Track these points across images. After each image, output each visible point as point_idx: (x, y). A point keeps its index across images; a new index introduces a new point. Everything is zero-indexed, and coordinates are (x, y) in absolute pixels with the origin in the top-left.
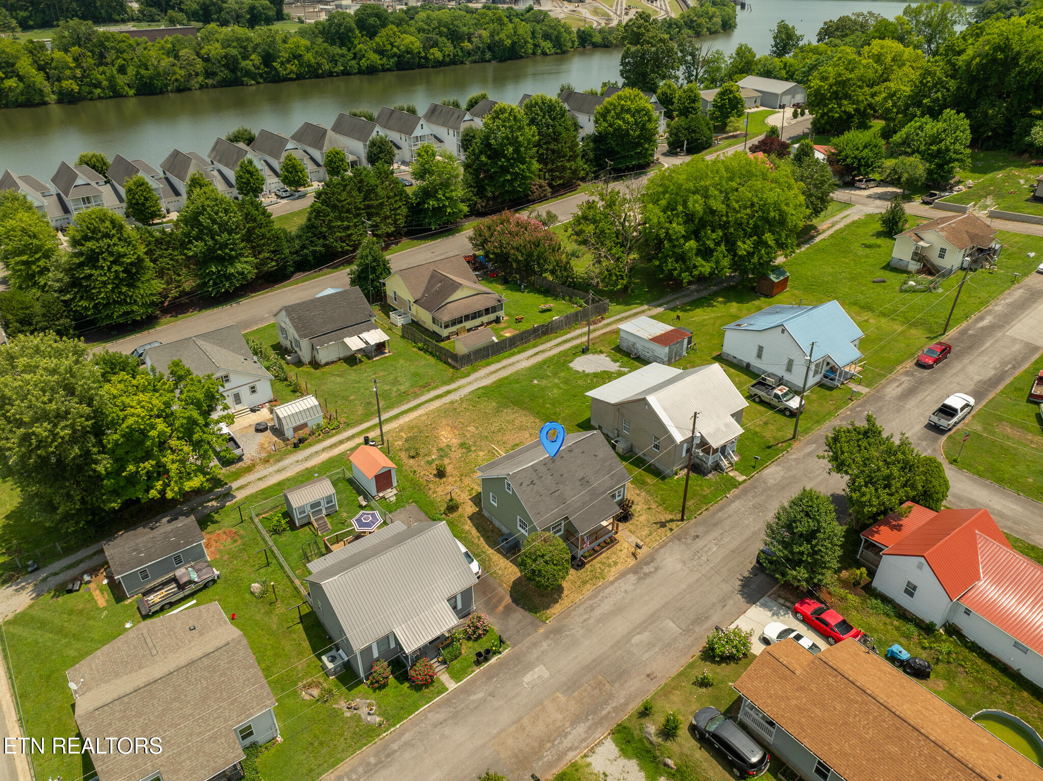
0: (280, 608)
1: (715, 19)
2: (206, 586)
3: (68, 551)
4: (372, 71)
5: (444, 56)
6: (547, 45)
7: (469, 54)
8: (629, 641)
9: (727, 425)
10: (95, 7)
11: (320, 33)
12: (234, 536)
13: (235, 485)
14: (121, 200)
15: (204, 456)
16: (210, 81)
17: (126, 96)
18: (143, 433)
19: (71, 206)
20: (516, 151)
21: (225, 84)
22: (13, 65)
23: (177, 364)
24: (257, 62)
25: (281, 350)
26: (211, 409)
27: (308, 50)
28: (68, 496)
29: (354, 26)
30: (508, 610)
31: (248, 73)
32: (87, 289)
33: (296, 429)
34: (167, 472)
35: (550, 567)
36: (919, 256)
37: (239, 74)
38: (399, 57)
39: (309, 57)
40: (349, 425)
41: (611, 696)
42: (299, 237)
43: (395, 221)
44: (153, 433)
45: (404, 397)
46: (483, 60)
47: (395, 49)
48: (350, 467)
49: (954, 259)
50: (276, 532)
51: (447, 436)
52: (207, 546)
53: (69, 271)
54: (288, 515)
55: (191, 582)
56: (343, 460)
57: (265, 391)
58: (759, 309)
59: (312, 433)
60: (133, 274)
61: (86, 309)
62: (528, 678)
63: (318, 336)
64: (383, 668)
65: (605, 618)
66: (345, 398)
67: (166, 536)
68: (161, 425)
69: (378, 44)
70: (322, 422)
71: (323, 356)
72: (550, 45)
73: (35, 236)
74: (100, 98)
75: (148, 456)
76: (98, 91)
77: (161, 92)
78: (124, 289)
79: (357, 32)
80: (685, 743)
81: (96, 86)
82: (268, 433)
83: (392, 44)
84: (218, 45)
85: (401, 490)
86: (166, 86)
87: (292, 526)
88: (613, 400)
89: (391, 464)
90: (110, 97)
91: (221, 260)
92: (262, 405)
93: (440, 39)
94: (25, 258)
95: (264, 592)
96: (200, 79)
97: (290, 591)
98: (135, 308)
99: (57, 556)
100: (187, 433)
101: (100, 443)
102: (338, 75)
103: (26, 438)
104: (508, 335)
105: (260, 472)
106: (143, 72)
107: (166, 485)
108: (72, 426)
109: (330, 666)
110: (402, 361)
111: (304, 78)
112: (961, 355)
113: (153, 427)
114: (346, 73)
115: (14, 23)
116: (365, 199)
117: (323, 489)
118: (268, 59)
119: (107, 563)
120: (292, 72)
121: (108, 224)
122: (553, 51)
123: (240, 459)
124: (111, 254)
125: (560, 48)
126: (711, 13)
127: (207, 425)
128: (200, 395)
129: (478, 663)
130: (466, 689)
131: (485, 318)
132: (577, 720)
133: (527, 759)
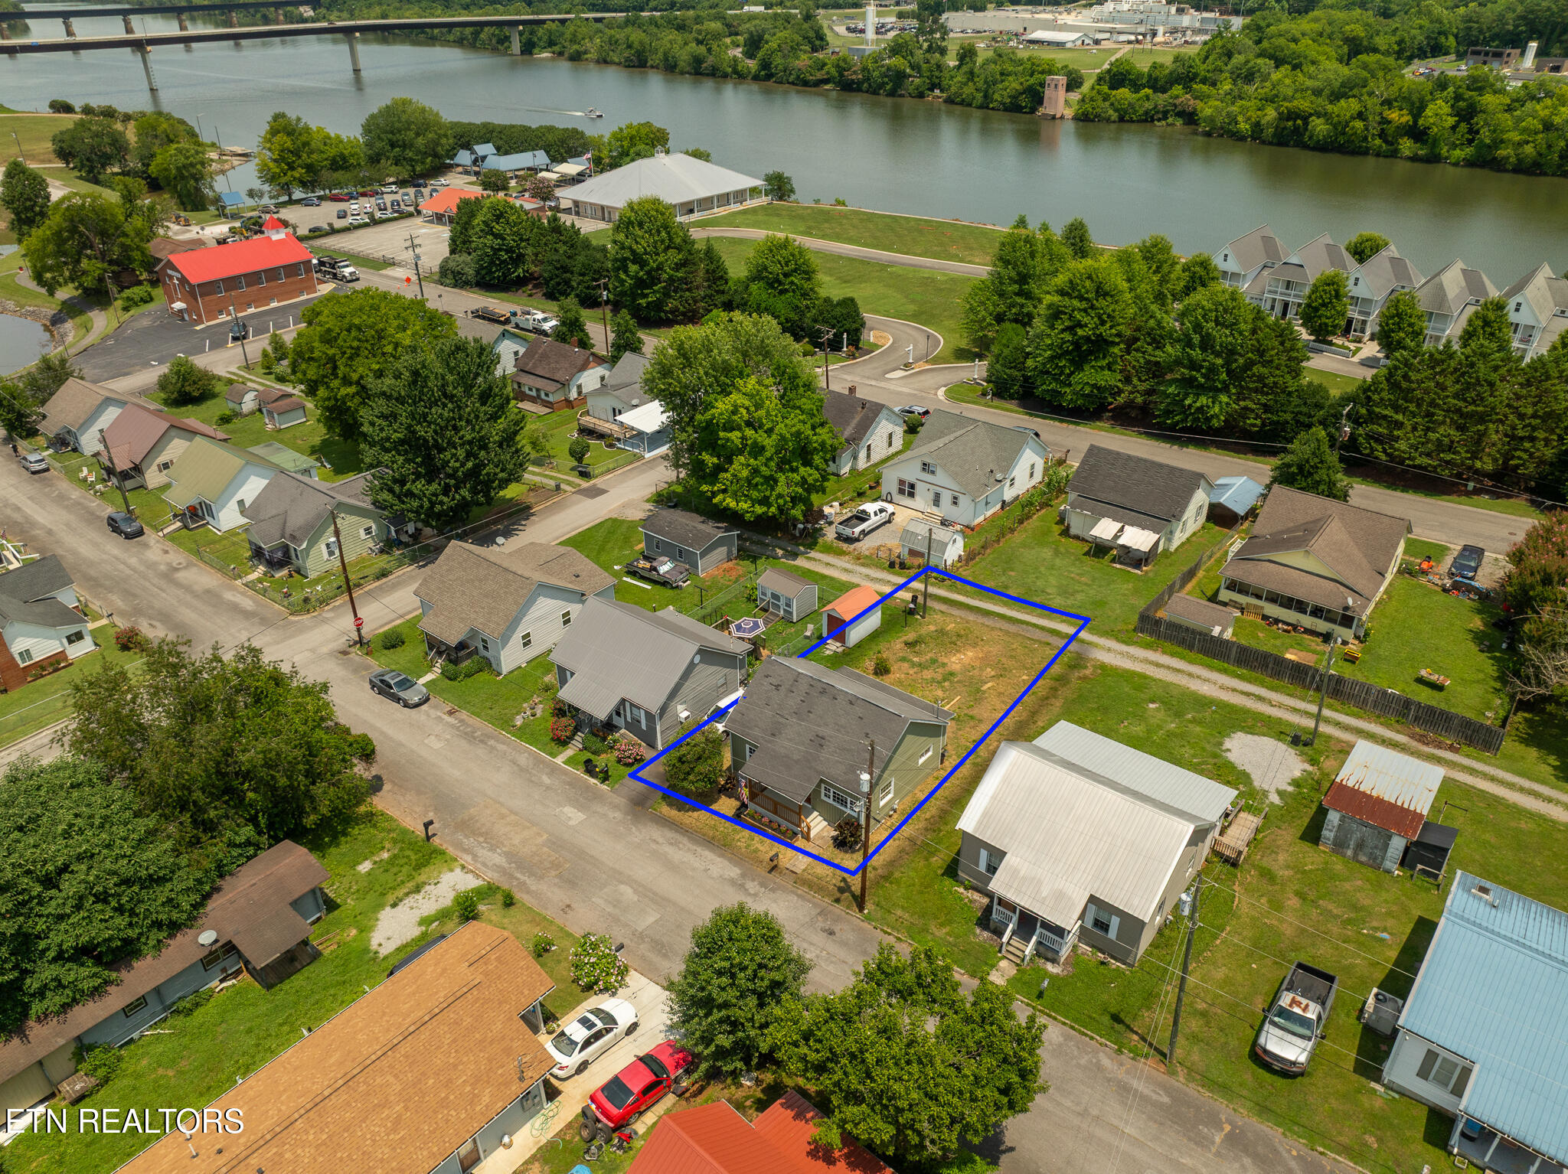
8: (622, 883)
33: (911, 552)
41: (541, 878)
51: (963, 658)
55: (656, 570)
63: (1088, 497)
85: (846, 654)
87: (756, 602)
104: (1291, 656)
117: (794, 589)
130: (554, 770)
131: (1307, 621)
132: (510, 856)
133: (466, 826)
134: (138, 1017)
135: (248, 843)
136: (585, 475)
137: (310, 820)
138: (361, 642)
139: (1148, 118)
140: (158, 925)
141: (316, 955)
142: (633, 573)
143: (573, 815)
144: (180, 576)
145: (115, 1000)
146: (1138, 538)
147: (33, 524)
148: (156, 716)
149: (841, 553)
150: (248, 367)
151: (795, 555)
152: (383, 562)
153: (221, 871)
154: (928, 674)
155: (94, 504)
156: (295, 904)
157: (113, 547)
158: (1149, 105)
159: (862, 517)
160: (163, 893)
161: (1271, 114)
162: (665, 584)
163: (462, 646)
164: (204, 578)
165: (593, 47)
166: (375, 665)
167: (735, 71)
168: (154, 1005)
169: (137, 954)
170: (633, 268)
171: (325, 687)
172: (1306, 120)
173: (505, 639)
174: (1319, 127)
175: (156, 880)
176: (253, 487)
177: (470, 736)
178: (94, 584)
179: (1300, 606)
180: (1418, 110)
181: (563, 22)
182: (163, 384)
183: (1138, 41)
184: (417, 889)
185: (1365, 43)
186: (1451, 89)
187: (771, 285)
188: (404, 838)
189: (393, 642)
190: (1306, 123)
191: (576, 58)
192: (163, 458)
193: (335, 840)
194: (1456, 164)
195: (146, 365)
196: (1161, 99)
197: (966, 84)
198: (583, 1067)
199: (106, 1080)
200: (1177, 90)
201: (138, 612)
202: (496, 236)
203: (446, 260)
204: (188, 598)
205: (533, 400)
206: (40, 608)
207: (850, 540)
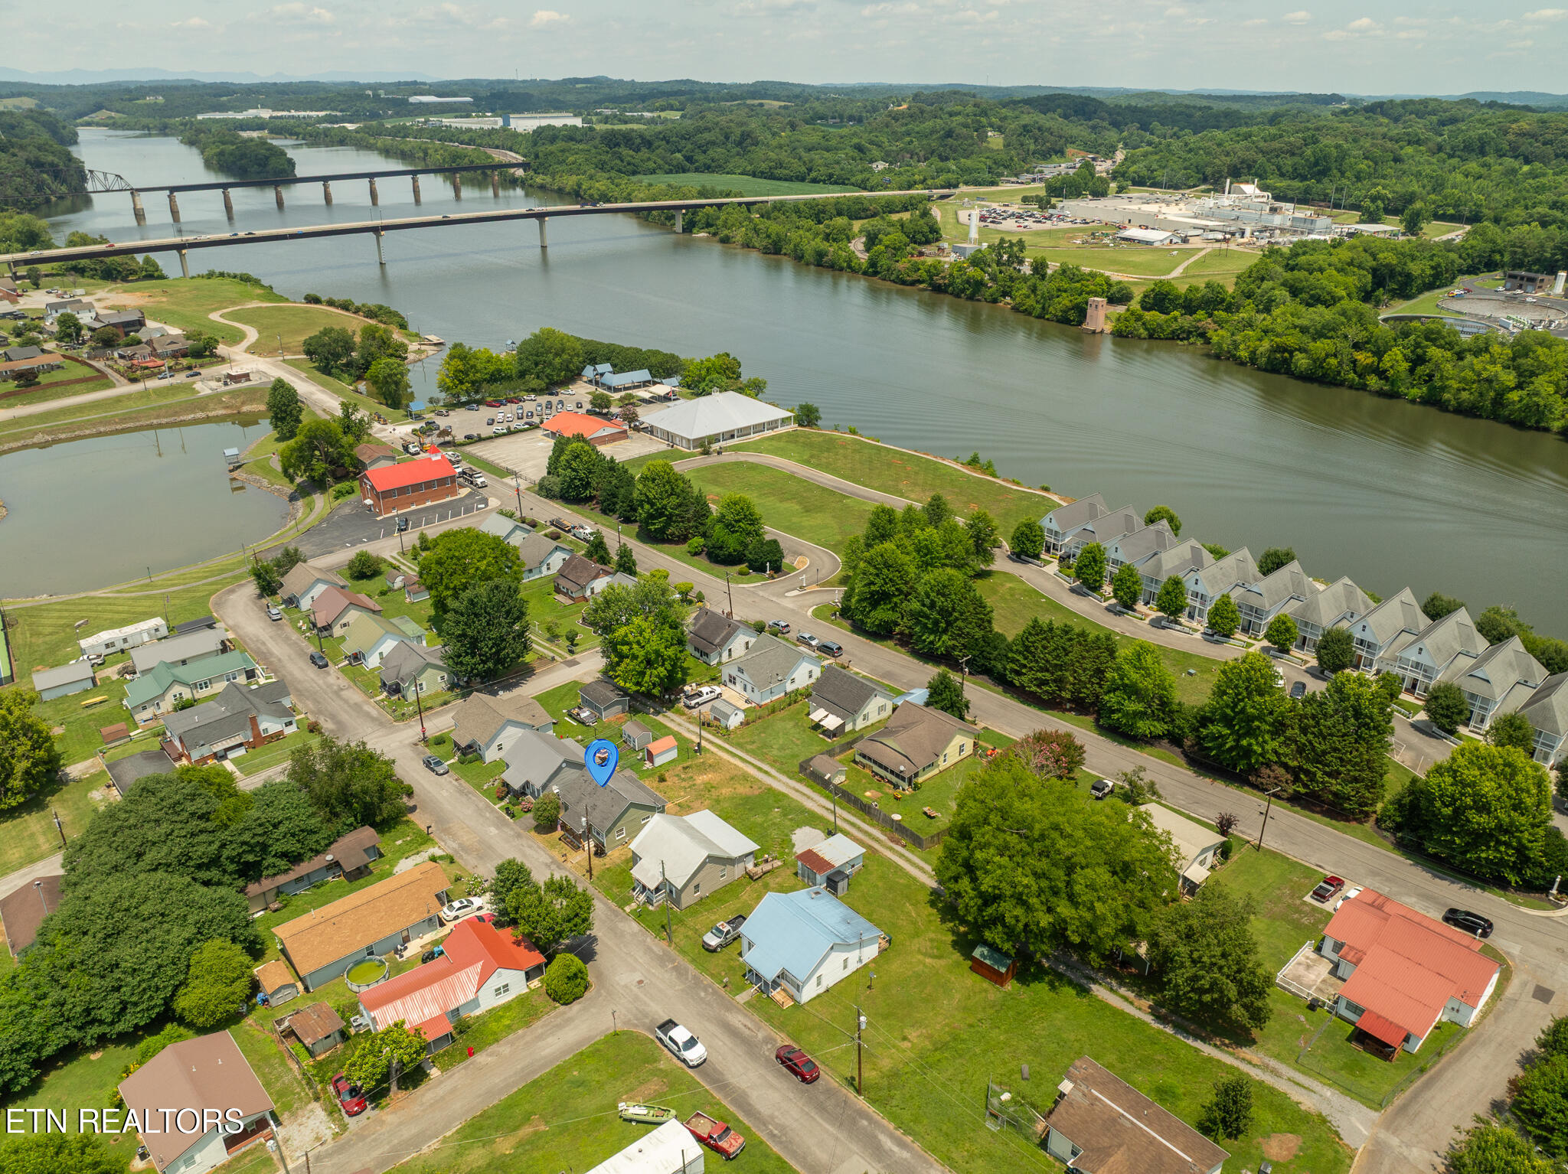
63: (819, 695)
130: (493, 811)
131: (889, 776)
132: (460, 845)
133: (447, 831)
134: (300, 885)
135: (351, 824)
136: (571, 652)
137: (378, 819)
138: (425, 740)
139: (1174, 336)
140: (311, 850)
141: (371, 873)
142: (570, 715)
143: (493, 831)
144: (344, 693)
145: (292, 876)
146: (832, 722)
147: (272, 654)
148: (321, 767)
149: (683, 714)
150: (403, 554)
151: (657, 713)
152: (449, 695)
153: (339, 834)
154: (683, 784)
155: (304, 644)
156: (366, 851)
157: (311, 672)
158: (1174, 326)
159: (700, 694)
160: (315, 837)
161: (1266, 345)
162: (582, 722)
163: (470, 746)
164: (355, 696)
165: (739, 235)
166: (428, 752)
167: (849, 266)
168: (306, 882)
169: (302, 860)
170: (647, 506)
171: (394, 762)
172: (1291, 353)
173: (488, 746)
174: (1301, 361)
175: (312, 832)
176: (388, 646)
177: (461, 792)
178: (300, 694)
179: (885, 768)
180: (1379, 354)
181: (720, 206)
182: (351, 565)
183: (1225, 240)
184: (418, 853)
185: (1399, 269)
186: (1413, 337)
187: (727, 526)
188: (419, 833)
189: (440, 741)
190: (1292, 356)
191: (725, 240)
192: (344, 621)
193: (389, 831)
194: (1413, 401)
195: (343, 546)
196: (1186, 321)
197: (1028, 297)
198: (456, 918)
199: (285, 906)
200: (1201, 314)
201: (320, 712)
202: (574, 470)
203: (543, 479)
204: (346, 707)
205: (565, 594)
206: (274, 707)
207: (689, 707)
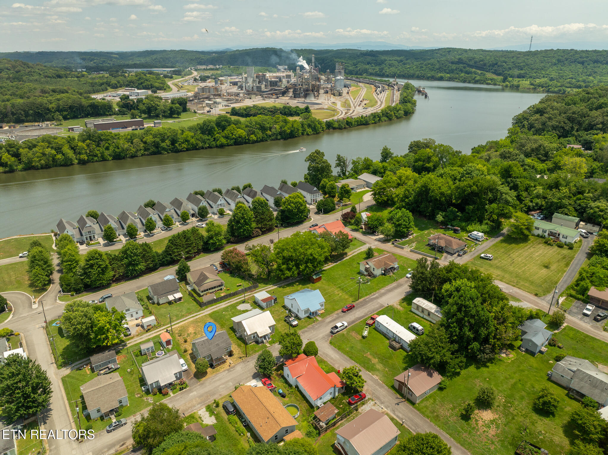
0: (134, 376)
1: (400, 111)
2: (116, 369)
3: (80, 359)
4: (222, 146)
5: (257, 138)
6: (309, 130)
7: (270, 136)
8: (219, 387)
9: (266, 330)
10: (98, 109)
11: (199, 129)
12: (125, 357)
13: (128, 342)
14: (102, 231)
15: (119, 334)
16: (146, 153)
17: (108, 160)
18: (103, 328)
19: (84, 234)
20: (245, 221)
21: (154, 153)
22: (61, 148)
23: (113, 308)
24: (168, 144)
25: (149, 298)
26: (122, 320)
27: (192, 137)
28: (83, 344)
29: (215, 126)
30: (192, 378)
31: (164, 149)
32: (89, 276)
33: (148, 326)
34: (109, 338)
35: (201, 367)
36: (367, 270)
37: (160, 149)
38: (235, 139)
39: (193, 141)
40: (164, 325)
41: (209, 399)
42: (162, 255)
43: (198, 247)
44: (106, 328)
45: (183, 316)
46: (277, 139)
47: (234, 136)
48: (160, 339)
49: (378, 272)
50: (137, 356)
51: (191, 330)
52: (118, 359)
53: (84, 269)
54: (140, 351)
55: (112, 368)
56: (158, 336)
57: (141, 313)
58: (297, 291)
59: (152, 327)
60: (104, 271)
61: (88, 282)
62: (191, 394)
63: (160, 295)
64: (156, 390)
65: (215, 381)
66: (165, 316)
67: (107, 355)
68: (108, 326)
69: (225, 134)
70: (156, 324)
71: (161, 302)
72: (311, 130)
73: (73, 256)
74: (96, 161)
75: (104, 333)
76: (96, 158)
77: (124, 158)
78: (101, 276)
79: (216, 128)
80: (221, 408)
81: (95, 156)
82: (140, 327)
83: (232, 134)
84: (151, 137)
85: (174, 346)
86: (126, 155)
87: (141, 355)
88: (236, 321)
89: (171, 338)
90: (101, 161)
91: (134, 265)
92: (139, 318)
93: (256, 131)
94: (69, 263)
95: (131, 372)
96: (142, 152)
97: (137, 372)
98: (104, 281)
99: (77, 361)
100: (115, 328)
101: (92, 330)
102: (206, 148)
103: (75, 329)
104: (222, 295)
105: (135, 339)
106: (117, 150)
107: (108, 342)
108: (86, 326)
109: (143, 389)
110: (186, 304)
111: (190, 150)
112: (357, 308)
113: (106, 326)
114: (210, 147)
115: (61, 117)
116: (186, 241)
117: (151, 344)
118: (174, 142)
119: (91, 363)
120: (184, 147)
121: (97, 255)
122: (312, 133)
123: (130, 335)
124: (97, 265)
125: (316, 131)
126: (398, 108)
127: (120, 325)
128: (119, 317)
129: (180, 390)
131: (217, 289)
132: (199, 404)
146: (178, 295)
149: (132, 338)
179: (215, 287)
184: (200, 418)
